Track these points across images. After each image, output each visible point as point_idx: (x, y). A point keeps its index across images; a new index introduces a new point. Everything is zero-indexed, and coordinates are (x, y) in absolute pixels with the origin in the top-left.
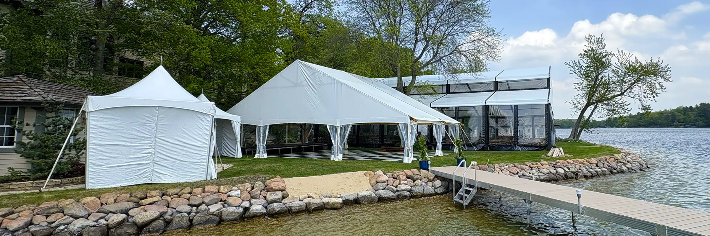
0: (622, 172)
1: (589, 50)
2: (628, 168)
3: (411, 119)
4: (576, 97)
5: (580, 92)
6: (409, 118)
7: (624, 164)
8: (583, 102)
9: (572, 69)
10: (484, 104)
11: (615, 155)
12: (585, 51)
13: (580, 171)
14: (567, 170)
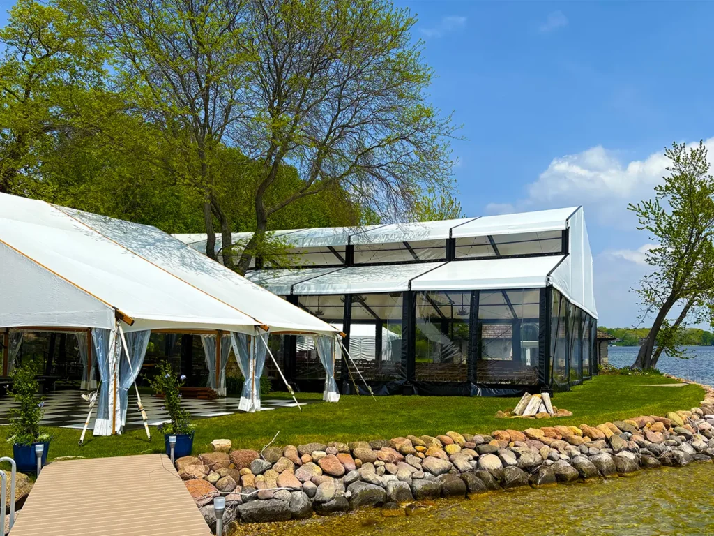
0: (675, 462)
1: (676, 177)
2: (696, 449)
3: (119, 316)
4: (649, 280)
5: (658, 269)
6: (113, 314)
7: (689, 438)
8: (662, 290)
9: (644, 219)
10: (406, 289)
11: (671, 414)
12: (669, 180)
13: (549, 462)
14: (511, 459)
